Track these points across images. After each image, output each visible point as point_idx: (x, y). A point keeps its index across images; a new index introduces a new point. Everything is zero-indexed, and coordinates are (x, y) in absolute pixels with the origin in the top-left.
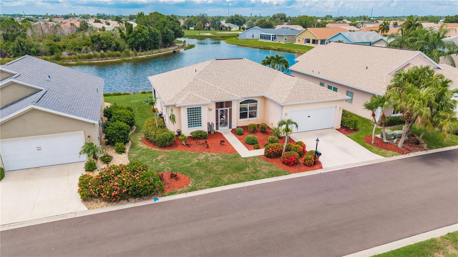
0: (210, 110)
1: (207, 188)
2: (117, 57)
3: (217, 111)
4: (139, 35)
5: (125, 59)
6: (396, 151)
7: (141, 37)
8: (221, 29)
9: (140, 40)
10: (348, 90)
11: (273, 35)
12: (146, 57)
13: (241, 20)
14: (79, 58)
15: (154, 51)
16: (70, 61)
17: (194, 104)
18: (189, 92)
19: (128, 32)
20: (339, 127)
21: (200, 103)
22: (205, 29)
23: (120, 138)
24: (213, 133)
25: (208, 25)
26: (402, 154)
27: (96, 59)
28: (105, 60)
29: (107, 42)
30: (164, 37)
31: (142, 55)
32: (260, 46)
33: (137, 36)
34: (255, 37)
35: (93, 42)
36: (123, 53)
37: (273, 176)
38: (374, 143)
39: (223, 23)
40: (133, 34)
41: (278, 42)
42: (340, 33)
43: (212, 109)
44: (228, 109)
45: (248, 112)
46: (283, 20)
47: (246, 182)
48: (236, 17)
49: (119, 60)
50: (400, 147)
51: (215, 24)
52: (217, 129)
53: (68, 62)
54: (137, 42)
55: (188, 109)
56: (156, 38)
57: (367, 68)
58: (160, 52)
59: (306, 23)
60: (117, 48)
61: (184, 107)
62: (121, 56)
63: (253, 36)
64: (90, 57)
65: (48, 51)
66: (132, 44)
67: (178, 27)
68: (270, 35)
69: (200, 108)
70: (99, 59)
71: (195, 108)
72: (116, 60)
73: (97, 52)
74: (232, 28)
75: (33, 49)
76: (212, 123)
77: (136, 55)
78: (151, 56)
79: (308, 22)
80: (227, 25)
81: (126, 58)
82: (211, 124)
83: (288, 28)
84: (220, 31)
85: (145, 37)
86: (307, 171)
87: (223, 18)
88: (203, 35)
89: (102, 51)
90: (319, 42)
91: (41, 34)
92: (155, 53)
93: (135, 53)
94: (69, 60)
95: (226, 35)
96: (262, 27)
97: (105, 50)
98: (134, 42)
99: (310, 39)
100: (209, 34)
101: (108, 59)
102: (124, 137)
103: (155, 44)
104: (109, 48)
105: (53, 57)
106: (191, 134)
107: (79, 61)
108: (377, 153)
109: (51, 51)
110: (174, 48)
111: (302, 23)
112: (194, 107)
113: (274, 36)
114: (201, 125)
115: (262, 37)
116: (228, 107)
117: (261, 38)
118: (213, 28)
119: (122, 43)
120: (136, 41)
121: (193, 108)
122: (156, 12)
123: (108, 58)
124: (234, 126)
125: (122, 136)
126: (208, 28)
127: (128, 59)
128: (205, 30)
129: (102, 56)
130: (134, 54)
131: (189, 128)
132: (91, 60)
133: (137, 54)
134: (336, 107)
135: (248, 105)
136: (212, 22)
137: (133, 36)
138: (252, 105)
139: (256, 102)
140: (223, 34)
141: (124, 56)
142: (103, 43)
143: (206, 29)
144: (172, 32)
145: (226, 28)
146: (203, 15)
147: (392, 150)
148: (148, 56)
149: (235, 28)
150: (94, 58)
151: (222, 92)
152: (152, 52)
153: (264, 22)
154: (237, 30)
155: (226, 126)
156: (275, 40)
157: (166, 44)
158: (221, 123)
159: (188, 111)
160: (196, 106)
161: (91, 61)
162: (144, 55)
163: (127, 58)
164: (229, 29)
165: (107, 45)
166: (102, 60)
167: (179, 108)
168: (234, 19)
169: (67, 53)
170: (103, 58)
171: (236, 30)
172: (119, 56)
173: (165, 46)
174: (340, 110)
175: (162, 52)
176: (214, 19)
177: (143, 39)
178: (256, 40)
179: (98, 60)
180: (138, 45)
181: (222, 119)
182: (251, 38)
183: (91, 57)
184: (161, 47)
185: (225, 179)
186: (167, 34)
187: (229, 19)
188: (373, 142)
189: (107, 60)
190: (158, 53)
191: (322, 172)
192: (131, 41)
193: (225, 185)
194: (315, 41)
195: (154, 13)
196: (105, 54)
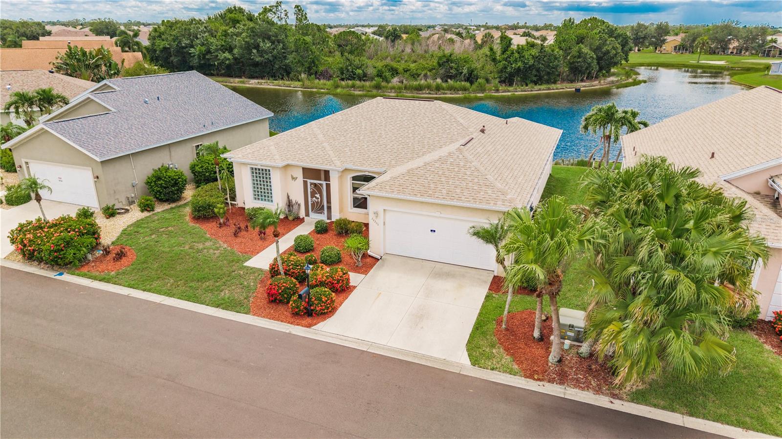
0: (294, 178)
2: (460, 92)
3: (305, 183)
4: (516, 57)
5: (469, 96)
6: (519, 364)
7: (519, 60)
9: (514, 66)
12: (512, 94)
14: (406, 88)
15: (535, 87)
16: (391, 92)
17: (260, 163)
19: (502, 51)
21: (268, 163)
27: (427, 92)
28: (441, 94)
29: (458, 66)
36: (474, 87)
40: (507, 55)
43: (297, 178)
49: (461, 96)
52: (307, 214)
53: (389, 92)
54: (509, 69)
55: (252, 169)
56: (551, 64)
58: (549, 89)
60: (471, 78)
61: (247, 164)
62: (468, 91)
64: (419, 88)
70: (432, 92)
72: (458, 96)
73: (432, 81)
75: (359, 71)
76: (297, 202)
77: (497, 91)
82: (293, 203)
88: (708, 65)
89: (440, 80)
92: (536, 90)
97: (445, 78)
98: (506, 68)
103: (548, 74)
104: (458, 76)
109: (377, 75)
112: (260, 167)
114: (270, 201)
116: (325, 181)
122: (593, 17)
123: (447, 92)
127: (476, 96)
130: (495, 88)
131: (255, 200)
132: (420, 92)
133: (500, 88)
137: (506, 60)
141: (475, 91)
142: (452, 68)
147: (516, 357)
150: (426, 89)
155: (321, 213)
157: (575, 75)
158: (313, 205)
159: (252, 173)
161: (420, 94)
165: (457, 71)
166: (436, 94)
170: (439, 90)
172: (465, 89)
175: (554, 89)
179: (430, 94)
180: (511, 75)
181: (314, 199)
183: (421, 87)
189: (444, 94)
190: (544, 90)
192: (502, 67)
193: (144, 290)
196: (444, 85)
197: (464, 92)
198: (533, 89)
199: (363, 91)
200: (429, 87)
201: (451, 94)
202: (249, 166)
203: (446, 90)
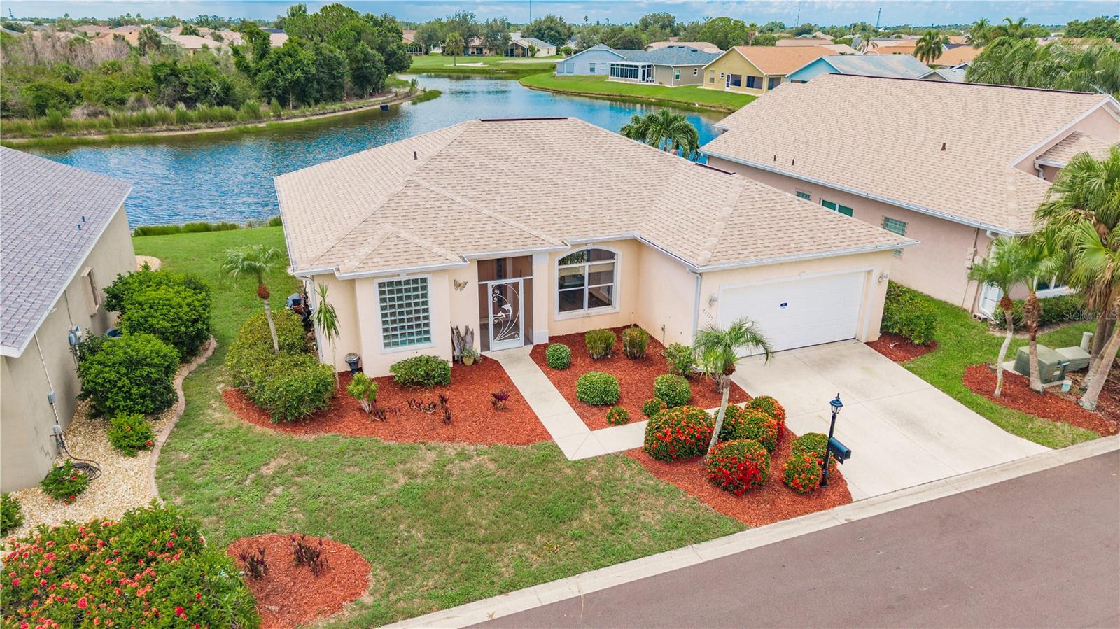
0: (459, 285)
1: (431, 610)
2: (223, 123)
3: (483, 290)
4: (288, 63)
5: (246, 127)
6: (1080, 425)
7: (294, 67)
8: (511, 53)
9: (289, 76)
10: (888, 216)
11: (644, 67)
12: (306, 121)
13: (560, 29)
14: (118, 124)
15: (328, 107)
16: (89, 134)
17: (402, 269)
18: (388, 227)
19: (257, 55)
20: (875, 336)
21: (421, 266)
22: (470, 53)
23: (133, 397)
24: (469, 362)
25: (477, 42)
26: (1103, 435)
27: (164, 127)
28: (191, 129)
29: (197, 81)
30: (358, 69)
31: (295, 117)
32: (610, 93)
33: (281, 65)
34: (597, 73)
35: (158, 80)
36: (243, 110)
37: (681, 543)
38: (1001, 394)
39: (516, 37)
40: (270, 61)
41: (658, 84)
42: (821, 59)
43: (466, 283)
44: (520, 280)
45: (586, 288)
46: (668, 30)
47: (584, 574)
48: (549, 23)
49: (229, 129)
50: (1090, 408)
51: (495, 40)
52: (485, 345)
53: (85, 135)
54: (281, 83)
55: (381, 285)
56: (335, 72)
57: (944, 148)
58: (345, 109)
59: (726, 37)
60: (227, 97)
61: (369, 278)
62: (236, 120)
63: (592, 70)
64: (146, 123)
65: (31, 106)
66: (268, 87)
67: (395, 44)
68: (636, 66)
69: (424, 280)
70: (172, 127)
71: (407, 282)
72: (223, 129)
73: (168, 109)
74: (538, 50)
76: (467, 328)
77: (279, 117)
78: (319, 119)
79: (731, 34)
80: (525, 43)
81: (250, 126)
82: (462, 333)
83: (683, 47)
84: (507, 58)
85: (305, 68)
86: (799, 515)
87: (517, 27)
88: (462, 68)
89: (181, 106)
90: (765, 83)
91: (31, 64)
92: (330, 113)
93: (275, 112)
94: (87, 129)
95: (524, 68)
96: (615, 47)
97: (190, 102)
98: (274, 80)
99: (741, 76)
100: (479, 65)
101: (200, 128)
102: (149, 391)
103: (332, 87)
104: (202, 97)
105: (43, 120)
106: (393, 368)
107: (116, 132)
108: (1019, 432)
109: (37, 104)
110: (384, 98)
111: (715, 37)
112: (403, 278)
113: (646, 69)
114: (428, 339)
115: (616, 70)
116: (521, 276)
117: (613, 74)
118: (491, 50)
119: (241, 84)
120: (279, 79)
121: (399, 283)
123: (199, 124)
124: (540, 337)
125: (143, 389)
126: (477, 49)
127: (256, 127)
128: (469, 55)
129: (183, 120)
130: (272, 114)
131: (389, 350)
132: (151, 129)
133: (282, 113)
134: (869, 272)
135: (585, 268)
136: (487, 34)
137: (271, 66)
138: (599, 265)
139: (611, 255)
140: (515, 65)
141: (245, 121)
142: (186, 85)
143: (473, 53)
144: (379, 56)
145: (523, 49)
146: (463, 15)
147: (1066, 419)
148: (311, 120)
149: (546, 52)
150: (161, 123)
151: (499, 227)
152: (324, 108)
153: (620, 33)
154: (549, 55)
155: (513, 337)
156: (650, 79)
157: (362, 87)
158: (498, 326)
159: (382, 293)
160: (408, 274)
161: (151, 132)
162: (300, 117)
163: (253, 125)
164: (530, 54)
165: (198, 89)
166: (183, 130)
167: (352, 282)
168: (544, 27)
169: (86, 112)
170: (185, 123)
171: (547, 55)
172: (230, 119)
173: (361, 93)
174: (880, 282)
175: (350, 109)
176: (492, 28)
177: (299, 73)
178: (601, 79)
179: (171, 130)
180: (286, 91)
181: (501, 314)
182: (587, 73)
183: (149, 120)
184: (350, 97)
185: (504, 567)
186: (365, 60)
187: (532, 28)
188: (998, 392)
189: (196, 129)
190: (339, 111)
191: (854, 518)
192: (266, 79)
193: (504, 591)
194: (753, 81)
195: (333, 6)
196: (191, 113)
197: (230, 123)
198: (326, 111)
199: (22, 137)
200: (163, 119)
201: (208, 127)
202: (377, 282)
203: (197, 122)
